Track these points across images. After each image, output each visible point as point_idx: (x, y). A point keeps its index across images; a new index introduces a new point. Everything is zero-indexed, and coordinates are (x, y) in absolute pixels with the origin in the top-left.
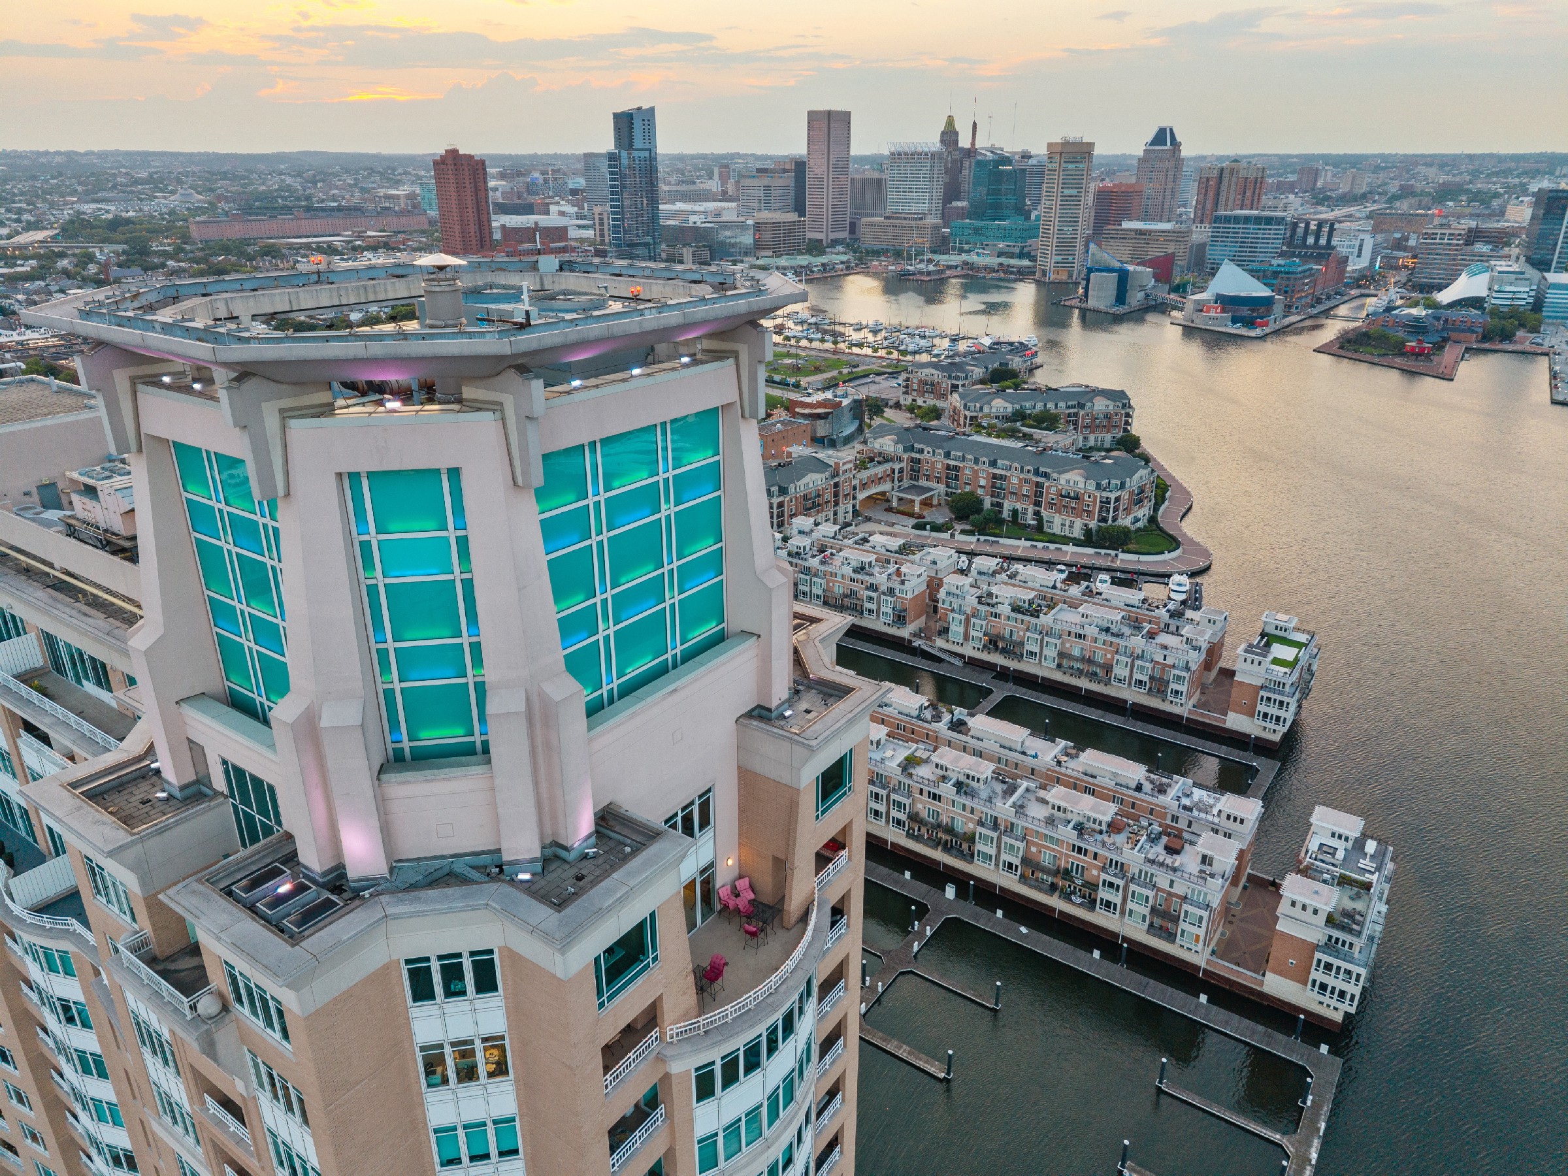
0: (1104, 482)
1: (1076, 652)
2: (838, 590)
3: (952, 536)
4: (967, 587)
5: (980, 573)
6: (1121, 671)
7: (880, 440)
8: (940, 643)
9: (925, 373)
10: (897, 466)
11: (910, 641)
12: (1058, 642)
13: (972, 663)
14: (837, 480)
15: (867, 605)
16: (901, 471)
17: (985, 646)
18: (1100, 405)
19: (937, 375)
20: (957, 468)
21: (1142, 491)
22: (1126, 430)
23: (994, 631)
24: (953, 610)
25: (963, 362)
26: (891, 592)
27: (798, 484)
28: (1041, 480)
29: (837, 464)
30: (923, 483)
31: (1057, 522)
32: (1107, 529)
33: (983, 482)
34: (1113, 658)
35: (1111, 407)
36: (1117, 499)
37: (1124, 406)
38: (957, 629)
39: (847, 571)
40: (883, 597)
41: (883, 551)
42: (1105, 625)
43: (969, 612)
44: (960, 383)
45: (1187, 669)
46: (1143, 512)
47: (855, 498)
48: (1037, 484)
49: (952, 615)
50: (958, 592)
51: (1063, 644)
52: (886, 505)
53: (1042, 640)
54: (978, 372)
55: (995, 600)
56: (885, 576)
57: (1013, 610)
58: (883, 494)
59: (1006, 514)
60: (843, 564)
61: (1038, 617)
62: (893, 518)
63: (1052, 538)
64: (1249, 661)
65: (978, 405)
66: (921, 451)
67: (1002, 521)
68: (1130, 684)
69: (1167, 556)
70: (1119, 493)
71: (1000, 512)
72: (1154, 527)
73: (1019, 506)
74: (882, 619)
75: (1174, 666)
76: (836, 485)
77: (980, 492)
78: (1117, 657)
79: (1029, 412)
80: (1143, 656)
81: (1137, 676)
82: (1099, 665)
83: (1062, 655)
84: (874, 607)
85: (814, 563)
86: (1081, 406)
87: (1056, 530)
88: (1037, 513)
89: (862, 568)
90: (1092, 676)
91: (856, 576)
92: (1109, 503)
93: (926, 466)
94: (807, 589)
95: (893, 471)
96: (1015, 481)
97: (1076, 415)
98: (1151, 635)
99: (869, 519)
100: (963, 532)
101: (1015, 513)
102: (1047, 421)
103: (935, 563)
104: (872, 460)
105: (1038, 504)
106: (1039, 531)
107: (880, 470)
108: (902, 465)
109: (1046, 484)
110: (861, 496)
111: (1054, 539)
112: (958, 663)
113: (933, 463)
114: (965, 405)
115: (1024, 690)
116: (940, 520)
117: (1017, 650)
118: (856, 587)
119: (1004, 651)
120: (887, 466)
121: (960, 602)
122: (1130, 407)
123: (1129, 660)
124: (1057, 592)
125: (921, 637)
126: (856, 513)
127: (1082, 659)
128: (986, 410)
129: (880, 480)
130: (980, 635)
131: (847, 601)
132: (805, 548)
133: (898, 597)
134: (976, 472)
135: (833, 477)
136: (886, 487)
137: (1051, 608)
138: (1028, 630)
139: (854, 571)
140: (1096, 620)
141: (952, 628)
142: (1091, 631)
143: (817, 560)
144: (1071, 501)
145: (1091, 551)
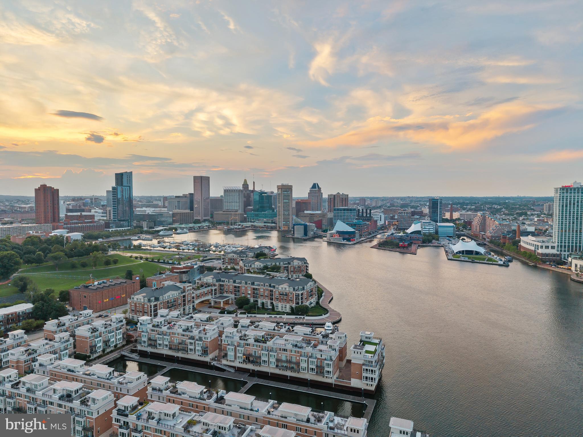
0: (296, 288)
1: (284, 358)
2: (176, 341)
3: (236, 315)
4: (235, 333)
5: (242, 327)
6: (303, 365)
7: (206, 278)
8: (224, 362)
9: (230, 256)
10: (213, 288)
11: (210, 363)
12: (276, 354)
13: (239, 370)
14: (184, 294)
15: (190, 347)
16: (215, 290)
17: (244, 361)
18: (296, 263)
19: (235, 256)
20: (239, 287)
21: (312, 291)
22: (307, 272)
23: (248, 353)
24: (228, 345)
25: (245, 251)
26: (200, 339)
27: (164, 296)
28: (271, 289)
29: (184, 287)
30: (225, 294)
31: (280, 306)
32: (299, 307)
33: (249, 292)
34: (299, 358)
35: (300, 264)
36: (302, 294)
37: (305, 263)
38: (231, 354)
39: (180, 331)
40: (197, 342)
41: (199, 321)
42: (295, 343)
43: (236, 344)
44: (244, 258)
45: (331, 360)
46: (313, 300)
47: (193, 302)
48: (271, 291)
49: (228, 347)
50: (231, 335)
51: (278, 355)
52: (209, 305)
53: (269, 354)
54: (251, 254)
55: (247, 338)
56: (197, 331)
57: (255, 341)
58: (208, 300)
59: (259, 305)
60: (179, 328)
61: (266, 343)
62: (211, 310)
63: (278, 313)
64: (356, 352)
65: (249, 265)
66: (223, 281)
67: (258, 308)
68: (308, 371)
69: (324, 316)
70: (302, 292)
71: (257, 304)
72: (318, 306)
73: (264, 301)
74: (197, 353)
75: (325, 359)
76: (184, 296)
77: (249, 296)
78: (301, 358)
79: (269, 266)
80: (312, 357)
81: (311, 366)
82: (294, 363)
83: (278, 360)
84: (192, 347)
85: (164, 329)
86: (289, 263)
87: (280, 309)
88: (272, 303)
89: (188, 329)
90: (292, 369)
91: (184, 333)
92: (299, 296)
93: (226, 287)
94: (161, 342)
95: (212, 290)
96: (262, 290)
97: (288, 267)
98: (315, 346)
99: (200, 311)
100: (241, 313)
101: (263, 304)
102: (276, 269)
103: (222, 324)
104: (202, 286)
105: (272, 299)
106: (273, 311)
107: (205, 290)
108: (215, 288)
109: (274, 290)
110: (197, 302)
111: (279, 313)
112: (232, 371)
113: (229, 286)
114: (245, 265)
115: (262, 380)
116: (232, 309)
117: (258, 361)
118: (184, 338)
119: (253, 362)
120: (209, 288)
121: (231, 340)
122: (307, 263)
123: (306, 359)
124: (276, 331)
125: (215, 360)
126: (194, 309)
127: (287, 361)
128: (253, 266)
129: (206, 294)
130: (241, 355)
131: (180, 347)
132: (161, 322)
133: (204, 341)
134: (246, 288)
135: (182, 293)
136: (209, 297)
137: (272, 338)
138: (262, 350)
139: (184, 331)
140: (291, 342)
141: (229, 353)
142: (289, 347)
143: (166, 327)
144: (284, 297)
145: (294, 317)
